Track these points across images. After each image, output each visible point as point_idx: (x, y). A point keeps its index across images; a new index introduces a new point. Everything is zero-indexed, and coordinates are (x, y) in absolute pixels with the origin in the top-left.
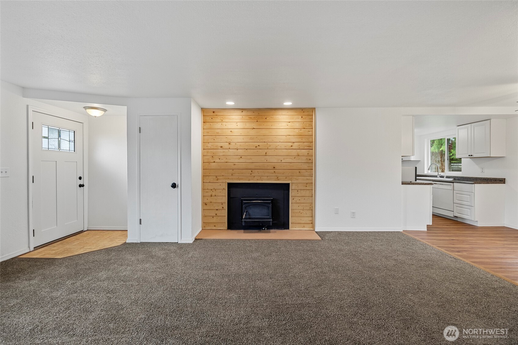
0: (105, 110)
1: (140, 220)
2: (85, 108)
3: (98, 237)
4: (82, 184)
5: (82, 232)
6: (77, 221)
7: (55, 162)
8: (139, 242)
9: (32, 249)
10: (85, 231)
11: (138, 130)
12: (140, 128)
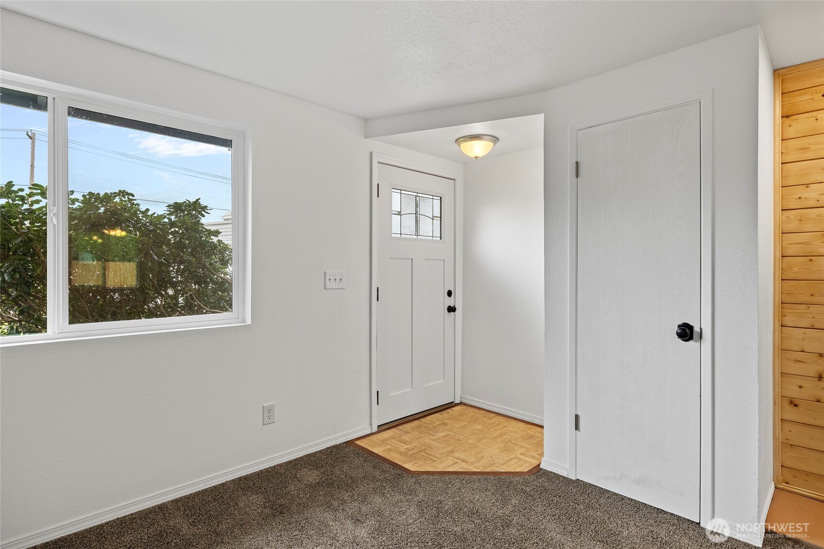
0: (495, 139)
1: (577, 417)
2: (458, 141)
3: (479, 427)
4: (452, 306)
5: (450, 405)
6: (443, 381)
7: (411, 261)
8: (574, 478)
9: (375, 429)
10: (457, 405)
11: (570, 170)
12: (577, 163)
